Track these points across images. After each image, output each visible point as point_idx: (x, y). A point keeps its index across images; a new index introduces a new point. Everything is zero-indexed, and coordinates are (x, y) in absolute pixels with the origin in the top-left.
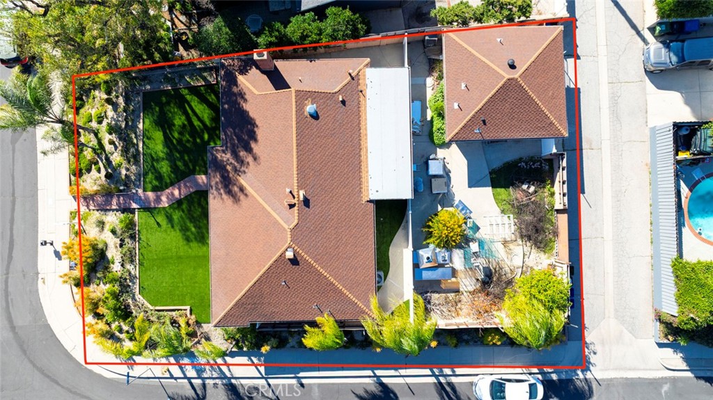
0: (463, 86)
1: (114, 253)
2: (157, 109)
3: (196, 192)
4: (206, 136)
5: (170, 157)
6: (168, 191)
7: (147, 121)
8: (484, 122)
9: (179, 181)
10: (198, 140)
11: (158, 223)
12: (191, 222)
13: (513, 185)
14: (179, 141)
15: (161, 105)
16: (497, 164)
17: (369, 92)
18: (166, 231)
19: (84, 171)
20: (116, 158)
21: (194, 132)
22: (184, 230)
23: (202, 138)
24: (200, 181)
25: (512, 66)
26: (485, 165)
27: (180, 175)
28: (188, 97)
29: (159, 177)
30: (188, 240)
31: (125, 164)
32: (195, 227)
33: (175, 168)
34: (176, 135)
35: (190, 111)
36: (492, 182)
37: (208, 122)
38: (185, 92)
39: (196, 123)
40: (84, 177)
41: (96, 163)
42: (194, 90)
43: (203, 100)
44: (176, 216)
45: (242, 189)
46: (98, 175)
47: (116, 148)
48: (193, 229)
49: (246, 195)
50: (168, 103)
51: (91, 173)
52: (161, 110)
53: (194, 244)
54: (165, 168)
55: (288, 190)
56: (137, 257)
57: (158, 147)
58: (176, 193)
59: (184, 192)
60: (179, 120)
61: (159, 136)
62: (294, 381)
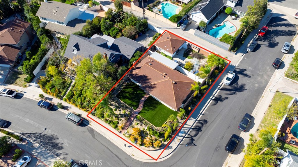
0: (165, 46)
1: (143, 128)
2: (121, 96)
4: (135, 92)
5: (133, 101)
6: (140, 106)
7: (122, 100)
8: (174, 47)
10: (135, 94)
11: (144, 113)
12: (150, 107)
13: (188, 55)
14: (132, 97)
15: (122, 95)
16: (183, 55)
17: (154, 58)
18: (147, 113)
19: (117, 125)
20: (123, 112)
21: (132, 94)
22: (151, 109)
24: (143, 99)
25: (168, 38)
26: (181, 57)
27: (138, 102)
28: (124, 90)
29: (135, 106)
30: (153, 110)
31: (126, 110)
33: (136, 102)
34: (130, 97)
35: (128, 92)
36: (185, 57)
37: (132, 90)
38: (123, 90)
39: (131, 92)
40: (118, 126)
41: (118, 119)
42: (124, 88)
43: (127, 88)
44: (146, 108)
45: (154, 85)
46: (122, 121)
47: (120, 111)
48: (152, 107)
49: (156, 84)
50: (122, 94)
51: (119, 123)
52: (123, 96)
53: (156, 109)
54: (134, 103)
56: (148, 122)
57: (130, 102)
59: (143, 103)
60: (127, 95)
61: (127, 100)
62: (201, 115)
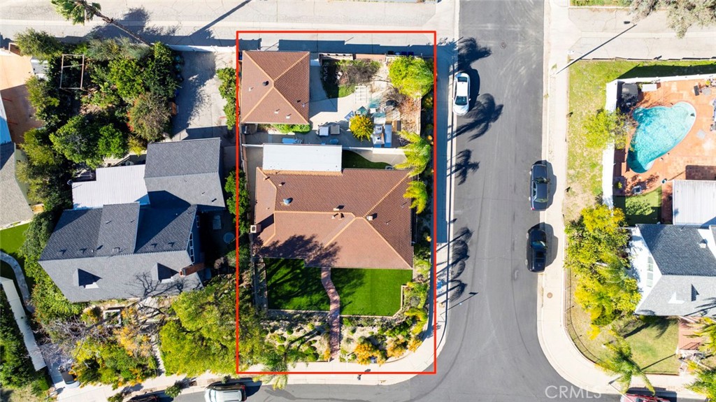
0: (276, 113)
1: (367, 332)
2: (279, 300)
3: (332, 278)
4: (298, 271)
5: (310, 294)
6: (330, 295)
7: (287, 307)
8: (298, 101)
9: (324, 289)
10: (300, 276)
11: (350, 303)
12: (350, 282)
13: (337, 85)
14: (300, 287)
15: (278, 297)
16: (324, 94)
17: (278, 168)
18: (355, 298)
19: (315, 352)
20: (308, 328)
21: (295, 278)
22: (355, 286)
23: (299, 274)
24: (325, 276)
25: (267, 83)
26: (324, 101)
27: (321, 288)
28: (273, 281)
29: (322, 301)
30: (361, 284)
31: (312, 322)
32: (353, 280)
33: (317, 291)
34: (296, 289)
35: (282, 281)
36: (333, 98)
37: (288, 270)
38: (269, 283)
39: (288, 277)
40: (318, 352)
41: (311, 343)
42: (269, 277)
43: (274, 272)
44: (346, 291)
45: (332, 246)
46: (318, 342)
47: (301, 328)
48: (355, 281)
49: (336, 243)
50: (276, 293)
51: (316, 347)
52: (280, 298)
53: (365, 280)
54: (316, 297)
55: (333, 218)
56: (370, 317)
57: (304, 300)
58: (332, 291)
59: (331, 285)
60: (288, 287)
61: (296, 301)
62: (452, 225)
